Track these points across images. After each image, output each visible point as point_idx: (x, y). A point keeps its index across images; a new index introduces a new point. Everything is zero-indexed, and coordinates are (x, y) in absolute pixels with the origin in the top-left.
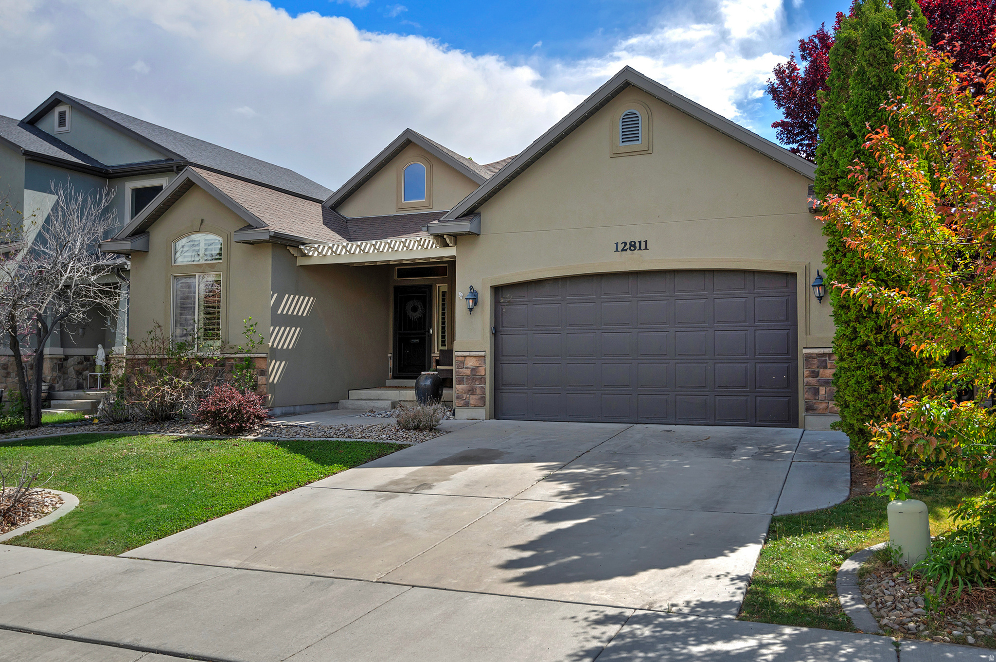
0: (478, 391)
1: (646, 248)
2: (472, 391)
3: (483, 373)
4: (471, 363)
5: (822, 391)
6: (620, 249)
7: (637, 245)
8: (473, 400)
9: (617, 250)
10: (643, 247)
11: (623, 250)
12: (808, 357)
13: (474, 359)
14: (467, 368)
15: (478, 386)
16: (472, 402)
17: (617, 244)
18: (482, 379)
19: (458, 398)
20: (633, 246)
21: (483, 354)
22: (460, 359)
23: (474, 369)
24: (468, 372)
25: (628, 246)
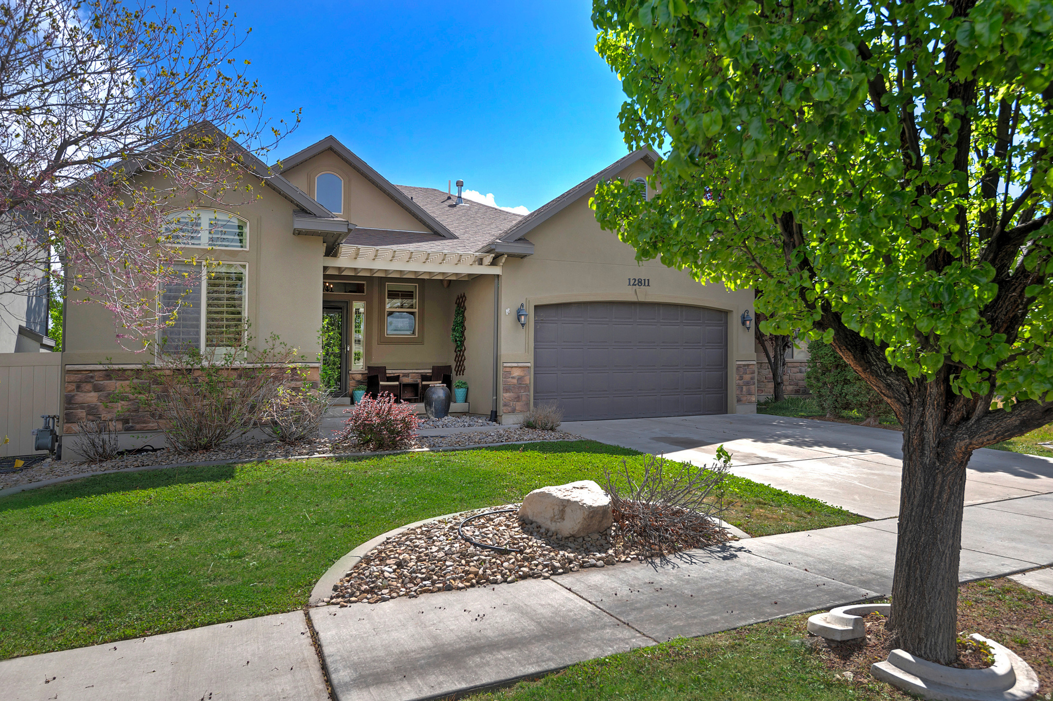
0: (524, 398)
1: (648, 285)
2: (518, 399)
3: (528, 382)
4: (516, 373)
5: (745, 389)
6: (631, 284)
7: (643, 282)
8: (519, 405)
9: (629, 285)
10: (647, 284)
11: (633, 285)
12: (739, 367)
13: (519, 370)
14: (513, 378)
15: (523, 393)
16: (517, 408)
17: (629, 279)
18: (527, 387)
19: (505, 405)
20: (640, 282)
21: (529, 365)
22: (508, 369)
23: (520, 379)
24: (515, 381)
25: (637, 282)
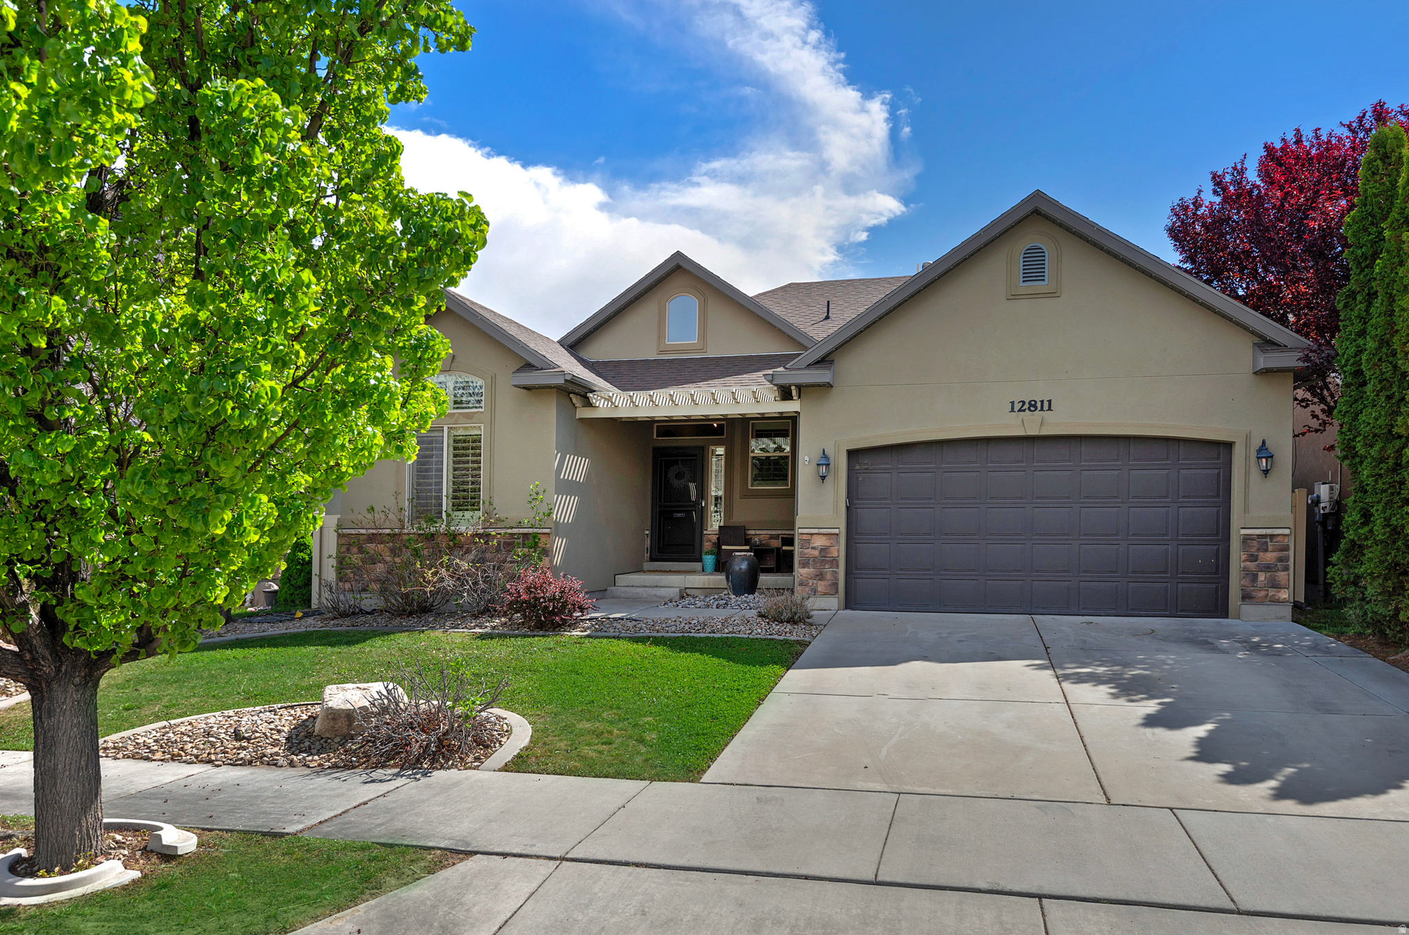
0: (829, 576)
1: (1050, 409)
2: (820, 576)
3: (835, 554)
4: (819, 542)
5: (1262, 577)
6: (1016, 409)
7: (1039, 405)
8: (821, 586)
9: (1013, 410)
10: (1046, 407)
11: (1020, 410)
12: (1246, 539)
13: (824, 538)
14: (814, 548)
15: (828, 570)
16: (819, 589)
17: (1013, 403)
18: (834, 562)
19: (801, 584)
20: (1033, 406)
21: (836, 531)
22: (805, 537)
23: (824, 550)
24: (816, 553)
25: (1027, 406)
